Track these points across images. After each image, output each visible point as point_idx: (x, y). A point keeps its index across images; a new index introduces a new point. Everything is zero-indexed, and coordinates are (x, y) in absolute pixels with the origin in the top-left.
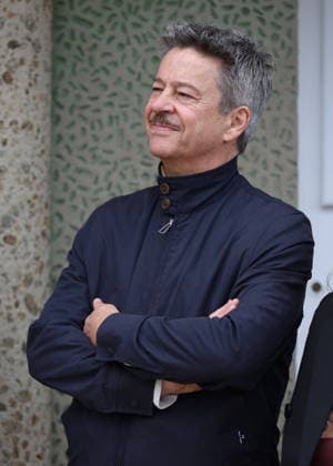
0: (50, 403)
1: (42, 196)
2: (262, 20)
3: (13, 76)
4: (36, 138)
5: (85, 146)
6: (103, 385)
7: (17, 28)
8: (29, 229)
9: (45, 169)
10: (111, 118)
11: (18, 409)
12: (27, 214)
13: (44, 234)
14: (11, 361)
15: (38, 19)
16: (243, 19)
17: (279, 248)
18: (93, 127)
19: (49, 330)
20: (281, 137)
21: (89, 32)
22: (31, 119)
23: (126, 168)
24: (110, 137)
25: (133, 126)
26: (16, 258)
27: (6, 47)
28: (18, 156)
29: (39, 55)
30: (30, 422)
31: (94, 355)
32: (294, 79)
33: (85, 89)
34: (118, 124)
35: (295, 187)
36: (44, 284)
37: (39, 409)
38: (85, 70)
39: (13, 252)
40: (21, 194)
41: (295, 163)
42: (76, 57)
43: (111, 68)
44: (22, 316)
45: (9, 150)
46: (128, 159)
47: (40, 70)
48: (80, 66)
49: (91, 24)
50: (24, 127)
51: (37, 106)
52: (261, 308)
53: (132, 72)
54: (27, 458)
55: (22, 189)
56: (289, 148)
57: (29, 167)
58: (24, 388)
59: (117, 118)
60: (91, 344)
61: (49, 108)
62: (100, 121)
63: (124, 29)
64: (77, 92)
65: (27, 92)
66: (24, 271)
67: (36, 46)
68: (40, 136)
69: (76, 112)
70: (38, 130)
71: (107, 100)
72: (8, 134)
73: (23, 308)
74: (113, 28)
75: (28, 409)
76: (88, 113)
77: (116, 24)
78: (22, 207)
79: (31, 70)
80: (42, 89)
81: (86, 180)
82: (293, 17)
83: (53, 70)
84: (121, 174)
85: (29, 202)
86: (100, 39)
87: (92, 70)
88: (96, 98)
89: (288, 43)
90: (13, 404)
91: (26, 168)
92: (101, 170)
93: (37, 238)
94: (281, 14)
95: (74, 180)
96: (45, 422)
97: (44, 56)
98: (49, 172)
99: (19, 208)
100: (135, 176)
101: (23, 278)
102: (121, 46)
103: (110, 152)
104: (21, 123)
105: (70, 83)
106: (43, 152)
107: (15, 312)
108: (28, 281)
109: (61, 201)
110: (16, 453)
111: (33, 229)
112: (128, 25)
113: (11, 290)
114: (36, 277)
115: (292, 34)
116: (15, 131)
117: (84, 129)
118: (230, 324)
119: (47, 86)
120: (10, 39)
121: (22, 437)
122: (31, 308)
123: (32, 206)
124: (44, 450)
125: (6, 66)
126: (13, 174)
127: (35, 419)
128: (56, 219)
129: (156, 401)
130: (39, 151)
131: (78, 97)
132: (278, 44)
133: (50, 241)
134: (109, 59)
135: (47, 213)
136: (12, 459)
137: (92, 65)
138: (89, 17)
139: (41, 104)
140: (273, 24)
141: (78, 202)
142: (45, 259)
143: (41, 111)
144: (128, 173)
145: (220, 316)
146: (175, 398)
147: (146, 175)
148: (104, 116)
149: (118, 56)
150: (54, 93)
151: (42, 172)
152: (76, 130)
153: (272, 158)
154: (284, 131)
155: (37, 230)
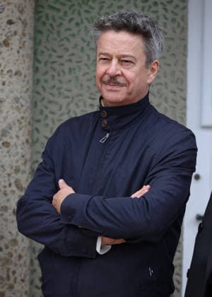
0: (30, 247)
1: (27, 118)
2: (166, 9)
3: (10, 42)
4: (24, 81)
5: (54, 87)
6: (65, 239)
7: (13, 12)
8: (18, 137)
9: (29, 101)
10: (70, 69)
11: (9, 250)
12: (17, 129)
13: (27, 141)
14: (6, 220)
15: (25, 7)
16: (154, 8)
17: (175, 154)
18: (59, 75)
19: (31, 203)
20: (177, 82)
21: (57, 15)
22: (21, 69)
23: (79, 101)
24: (70, 81)
25: (84, 75)
26: (10, 156)
27: (5, 24)
28: (12, 92)
29: (26, 29)
30: (17, 259)
31: (59, 220)
32: (185, 47)
33: (54, 51)
34: (74, 73)
35: (185, 114)
36: (28, 172)
37: (23, 250)
38: (55, 39)
39: (8, 152)
40: (14, 116)
41: (185, 99)
42: (49, 30)
43: (70, 38)
44: (13, 192)
45: (7, 88)
46: (81, 95)
47: (26, 38)
48: (51, 36)
49: (58, 10)
50: (16, 74)
51: (24, 61)
52: (164, 192)
53: (84, 41)
54: (15, 281)
55: (14, 113)
56: (181, 90)
57: (19, 99)
58: (14, 237)
59: (74, 69)
60: (57, 212)
61: (31, 63)
62: (63, 72)
63: (79, 14)
64: (50, 52)
65: (18, 52)
66: (14, 164)
67: (25, 23)
68: (26, 80)
69: (49, 65)
70: (25, 76)
71: (68, 58)
72: (6, 78)
73: (14, 188)
74: (73, 13)
75: (16, 251)
76: (55, 66)
77: (74, 10)
78: (15, 124)
79: (21, 38)
80: (28, 51)
81: (54, 108)
82: (185, 8)
83: (35, 39)
84: (76, 104)
85: (18, 121)
86: (64, 20)
87: (59, 39)
88: (61, 57)
89: (182, 24)
90: (7, 247)
91: (17, 100)
92: (64, 102)
93: (23, 143)
94: (177, 6)
95: (46, 108)
96: (26, 259)
97: (29, 30)
98: (32, 102)
99: (12, 125)
100: (85, 106)
101: (14, 168)
102: (77, 24)
103: (70, 91)
104: (14, 72)
105: (46, 47)
106: (28, 90)
107: (8, 190)
108: (17, 170)
109: (38, 121)
110: (8, 277)
111: (21, 138)
112: (82, 11)
113: (6, 176)
114: (22, 168)
115: (184, 19)
116: (10, 76)
117: (53, 76)
118: (145, 202)
119: (31, 48)
120: (8, 19)
121: (12, 268)
122: (19, 187)
123: (21, 123)
124: (25, 276)
125: (6, 35)
126: (9, 103)
127: (20, 257)
128: (35, 132)
129: (98, 249)
130: (25, 89)
131: (50, 56)
132: (176, 25)
133: (31, 146)
134: (69, 33)
135: (29, 128)
136: (6, 282)
137: (59, 36)
138: (58, 6)
139: (27, 60)
140: (172, 12)
141: (49, 121)
142: (28, 157)
143: (27, 64)
144: (81, 104)
145: (139, 197)
146: (110, 247)
147: (92, 105)
148: (66, 69)
149: (75, 30)
150: (35, 53)
151: (27, 102)
152: (48, 77)
153: (171, 96)
154: (178, 79)
155: (23, 139)
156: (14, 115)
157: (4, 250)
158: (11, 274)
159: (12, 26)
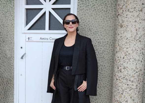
156: (143, 33)
157: (138, 72)
158: (139, 80)
159: (143, 5)
